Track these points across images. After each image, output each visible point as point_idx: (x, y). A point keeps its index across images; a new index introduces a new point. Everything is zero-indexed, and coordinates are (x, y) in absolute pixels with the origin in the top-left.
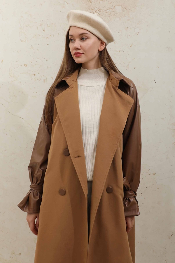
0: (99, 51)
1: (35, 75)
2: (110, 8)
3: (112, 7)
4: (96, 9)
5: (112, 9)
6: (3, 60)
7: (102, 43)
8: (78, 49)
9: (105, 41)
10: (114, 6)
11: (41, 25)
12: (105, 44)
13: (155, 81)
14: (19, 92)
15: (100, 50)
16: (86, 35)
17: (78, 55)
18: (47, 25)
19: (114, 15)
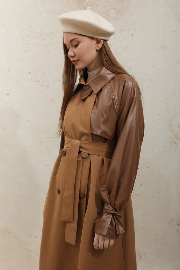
0: (97, 50)
1: (38, 81)
2: (104, 13)
3: (107, 12)
5: (106, 14)
6: (9, 70)
8: (73, 57)
10: (108, 10)
11: (41, 35)
13: (151, 80)
14: (26, 98)
17: (75, 62)
18: (47, 34)
19: (109, 19)
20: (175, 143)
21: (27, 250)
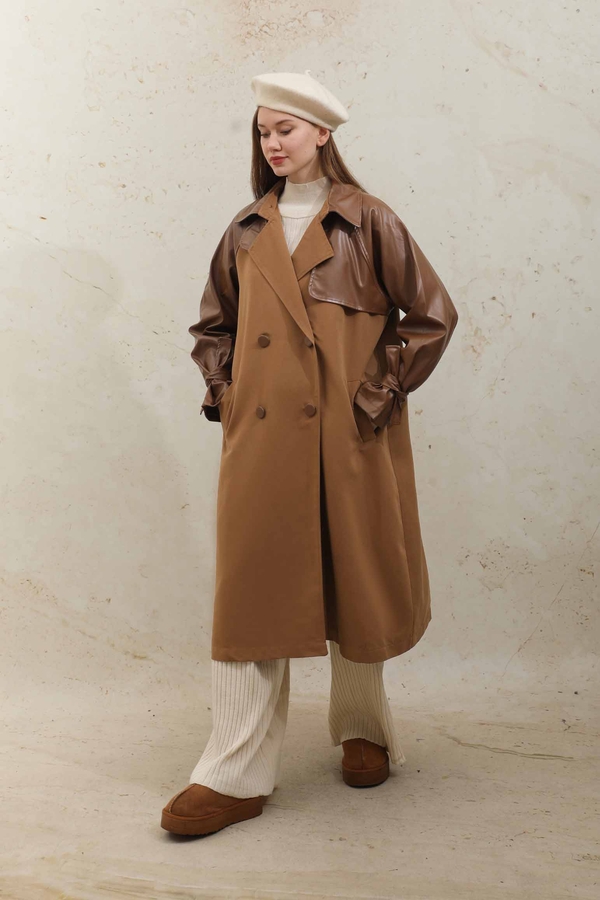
0: (318, 147)
1: (124, 186)
2: (295, 19)
3: (300, 17)
4: (262, 22)
5: (299, 21)
6: (49, 156)
7: (323, 131)
8: (276, 150)
9: (327, 126)
10: (303, 13)
11: (134, 69)
12: (328, 132)
13: (413, 188)
14: (90, 227)
15: (320, 144)
16: (290, 123)
17: (278, 160)
18: (148, 67)
19: (306, 34)
20: (474, 351)
21: (84, 634)
